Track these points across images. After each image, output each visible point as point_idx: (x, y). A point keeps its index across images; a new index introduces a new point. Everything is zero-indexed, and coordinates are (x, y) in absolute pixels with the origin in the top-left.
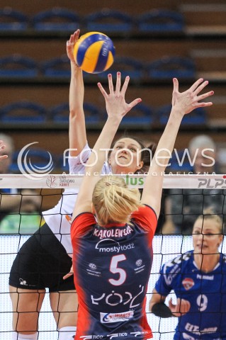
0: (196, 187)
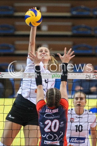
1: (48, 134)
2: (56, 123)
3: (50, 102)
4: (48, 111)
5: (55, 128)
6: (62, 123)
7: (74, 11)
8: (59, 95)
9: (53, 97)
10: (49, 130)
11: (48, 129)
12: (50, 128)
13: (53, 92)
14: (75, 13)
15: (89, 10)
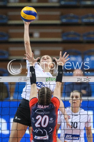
0: (76, 82)
1: (38, 129)
2: (46, 118)
3: (41, 100)
4: (40, 107)
5: (44, 124)
6: (51, 119)
7: (64, 18)
8: (50, 94)
9: (44, 96)
10: (39, 126)
11: (38, 124)
12: (40, 124)
13: (44, 91)
14: (64, 20)
15: (77, 18)
